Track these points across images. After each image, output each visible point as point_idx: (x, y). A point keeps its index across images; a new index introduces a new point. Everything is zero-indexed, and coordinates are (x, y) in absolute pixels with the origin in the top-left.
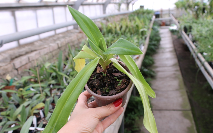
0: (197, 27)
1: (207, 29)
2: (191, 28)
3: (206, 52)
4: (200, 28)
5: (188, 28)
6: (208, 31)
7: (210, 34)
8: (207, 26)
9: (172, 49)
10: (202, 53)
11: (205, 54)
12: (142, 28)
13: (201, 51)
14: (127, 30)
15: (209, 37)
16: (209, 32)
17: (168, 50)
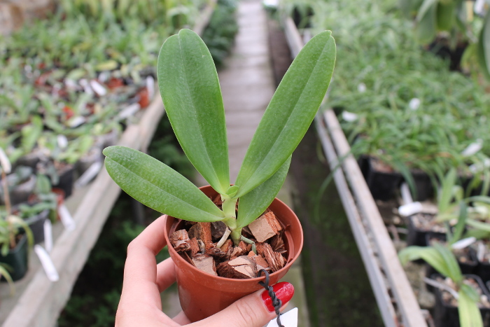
0: (328, 13)
1: (352, 21)
2: (310, 13)
3: (350, 111)
4: (334, 15)
5: (303, 11)
6: (355, 27)
7: (361, 39)
8: (353, 12)
9: (263, 59)
10: (338, 111)
11: (348, 116)
12: (175, 5)
13: (335, 103)
14: (134, 11)
15: (357, 46)
16: (358, 33)
17: (254, 61)
